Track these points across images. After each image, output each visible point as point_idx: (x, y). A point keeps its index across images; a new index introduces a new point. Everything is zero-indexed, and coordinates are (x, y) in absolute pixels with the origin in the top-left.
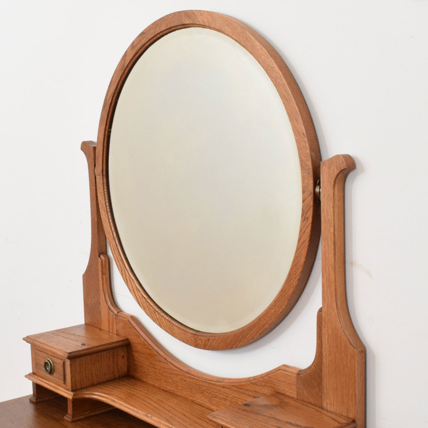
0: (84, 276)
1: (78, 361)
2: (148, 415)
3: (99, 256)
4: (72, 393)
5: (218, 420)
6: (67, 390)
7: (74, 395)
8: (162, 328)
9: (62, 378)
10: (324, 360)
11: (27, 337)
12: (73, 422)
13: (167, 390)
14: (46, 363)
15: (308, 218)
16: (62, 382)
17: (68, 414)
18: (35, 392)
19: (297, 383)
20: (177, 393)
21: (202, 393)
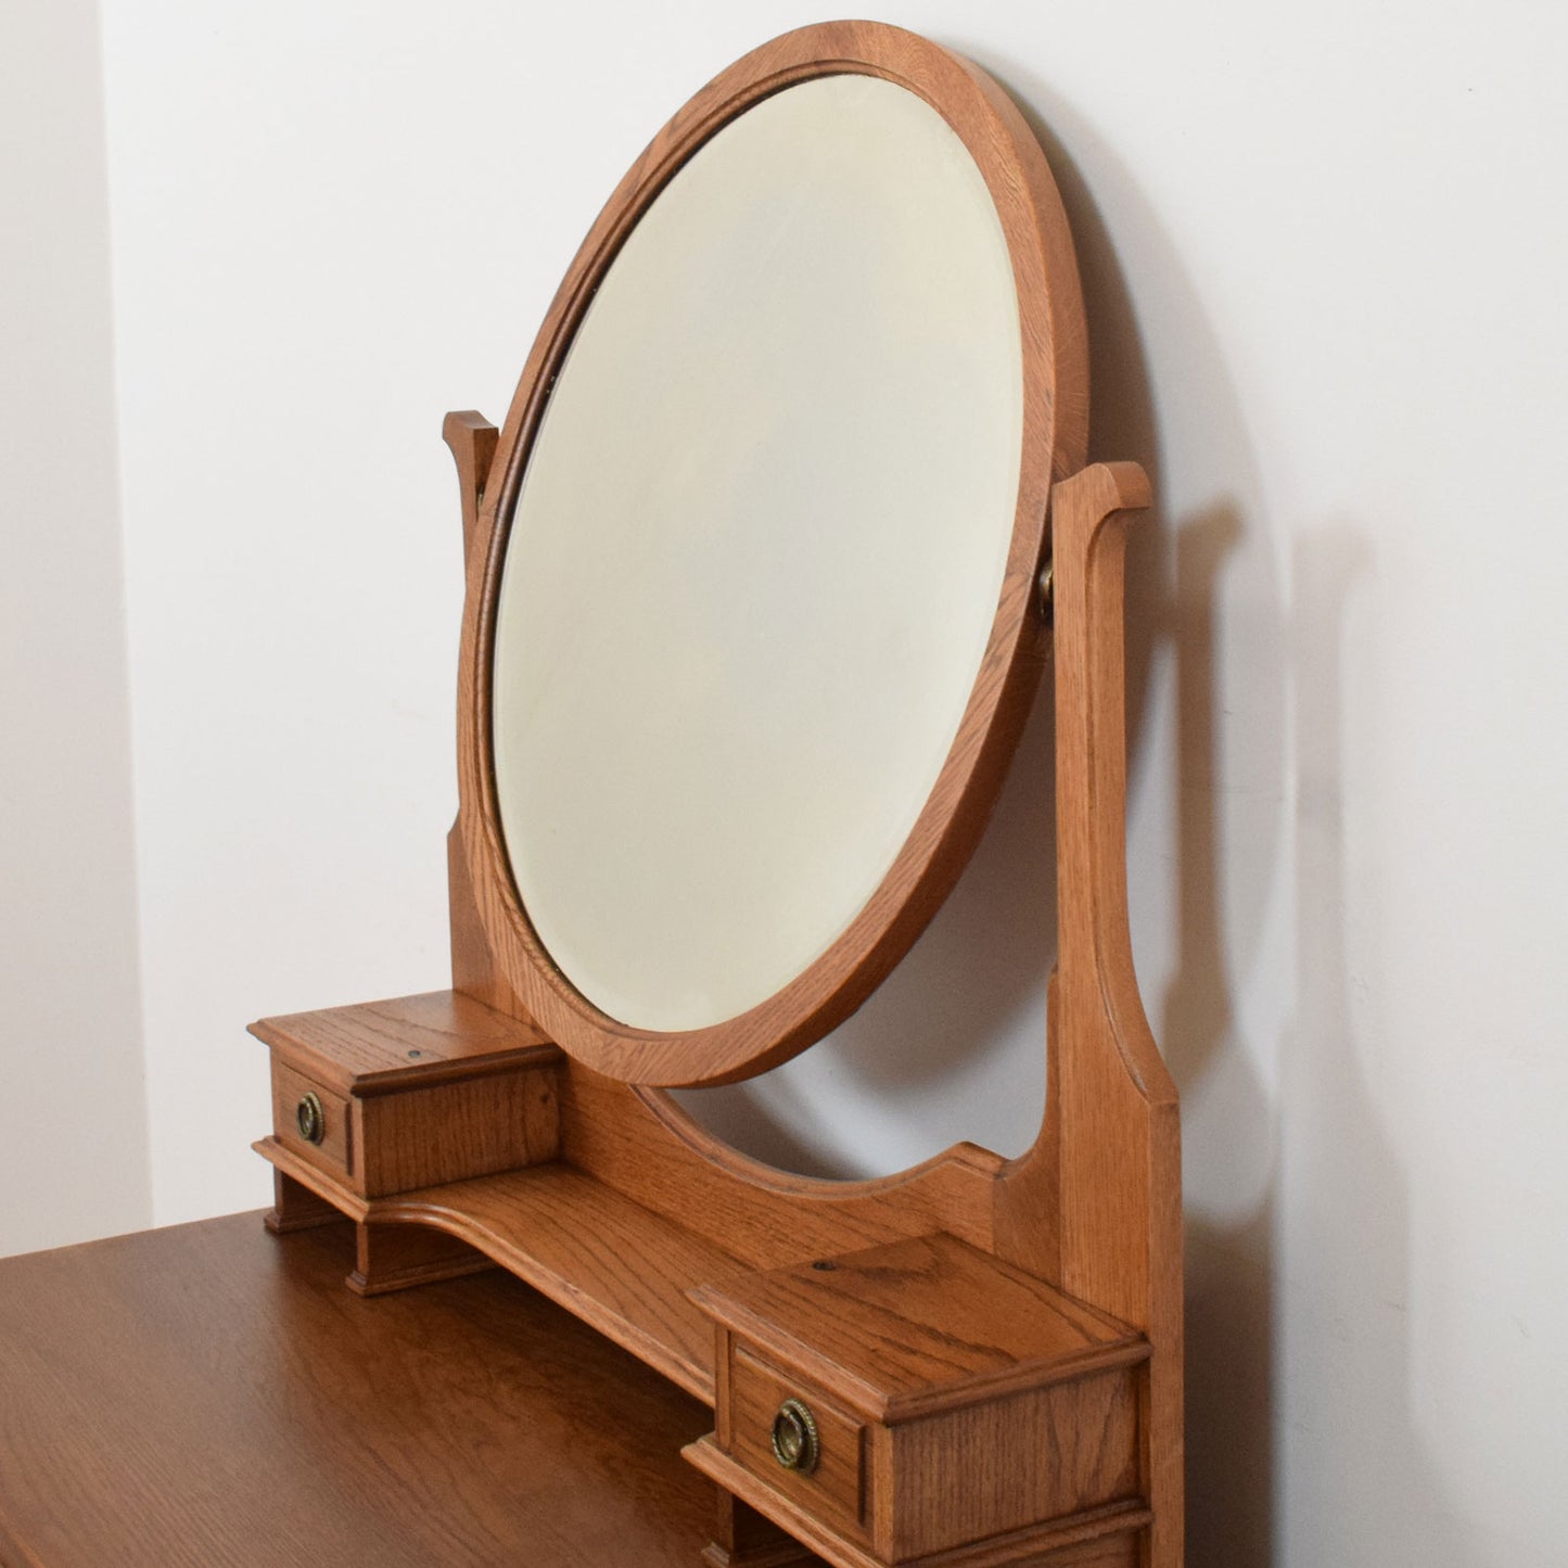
0: (449, 839)
1: (388, 1104)
2: (570, 1285)
4: (366, 1206)
5: (714, 1307)
6: (356, 1193)
7: (371, 1212)
9: (343, 1155)
10: (1065, 1134)
11: (260, 1023)
12: (368, 1296)
13: (660, 1211)
14: (302, 1107)
16: (343, 1167)
17: (357, 1270)
18: (281, 1200)
19: (994, 1203)
20: (685, 1222)
21: (749, 1223)
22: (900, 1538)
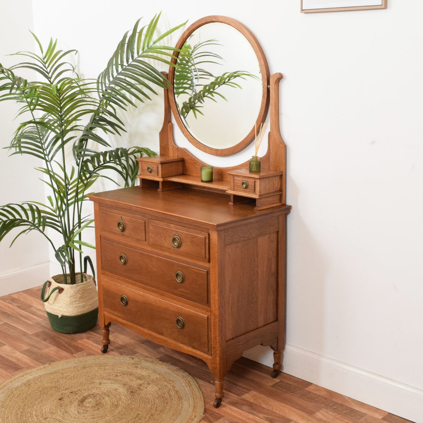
0: (160, 133)
1: (164, 165)
3: (169, 123)
4: (162, 179)
6: (159, 178)
7: (163, 179)
8: (200, 150)
9: (157, 173)
10: (271, 152)
12: (162, 191)
14: (148, 168)
15: (265, 97)
16: (157, 175)
17: (160, 188)
18: (141, 183)
22: (260, 192)
